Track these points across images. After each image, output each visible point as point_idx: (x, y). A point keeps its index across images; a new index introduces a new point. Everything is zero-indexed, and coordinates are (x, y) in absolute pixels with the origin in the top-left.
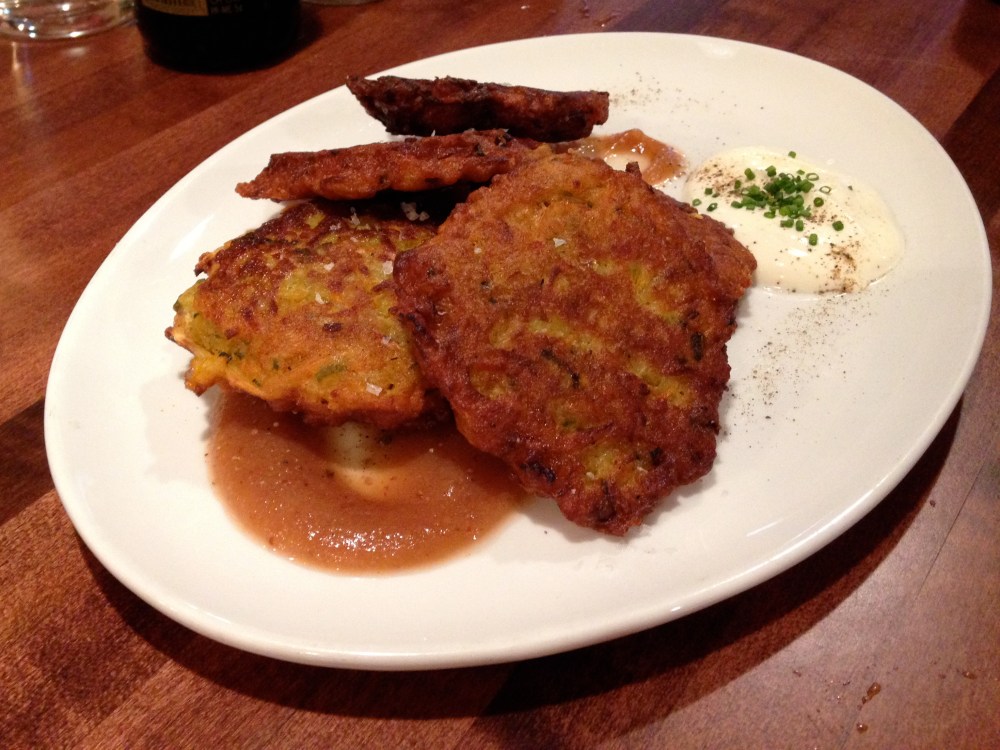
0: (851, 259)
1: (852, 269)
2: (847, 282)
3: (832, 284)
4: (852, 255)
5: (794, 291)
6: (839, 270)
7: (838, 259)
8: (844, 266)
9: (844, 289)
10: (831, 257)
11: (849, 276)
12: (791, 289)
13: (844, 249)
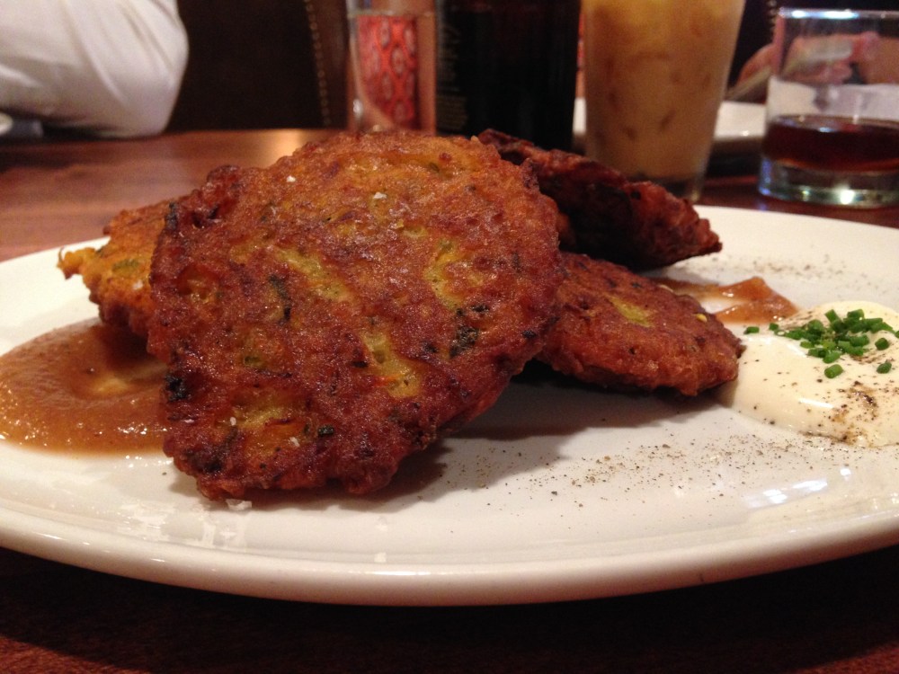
0: (875, 405)
1: (869, 417)
2: (853, 430)
3: (828, 427)
4: (879, 402)
5: (772, 423)
6: (846, 412)
7: (853, 399)
8: (857, 408)
9: (844, 439)
10: (844, 395)
11: (860, 424)
12: (769, 419)
13: (871, 391)
